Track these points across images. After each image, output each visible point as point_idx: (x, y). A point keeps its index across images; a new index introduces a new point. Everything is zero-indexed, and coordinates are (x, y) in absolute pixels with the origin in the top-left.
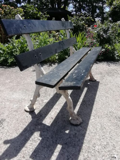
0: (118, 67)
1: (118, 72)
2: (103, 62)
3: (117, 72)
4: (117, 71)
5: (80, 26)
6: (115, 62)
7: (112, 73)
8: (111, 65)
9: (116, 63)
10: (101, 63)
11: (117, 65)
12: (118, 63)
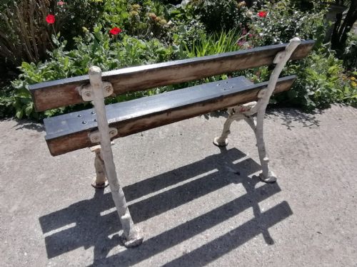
0: (311, 131)
1: (310, 151)
2: (276, 113)
3: (306, 151)
4: (307, 148)
5: (226, 8)
6: (304, 114)
7: (292, 153)
8: (293, 123)
9: (307, 115)
10: (271, 115)
11: (308, 123)
12: (312, 116)
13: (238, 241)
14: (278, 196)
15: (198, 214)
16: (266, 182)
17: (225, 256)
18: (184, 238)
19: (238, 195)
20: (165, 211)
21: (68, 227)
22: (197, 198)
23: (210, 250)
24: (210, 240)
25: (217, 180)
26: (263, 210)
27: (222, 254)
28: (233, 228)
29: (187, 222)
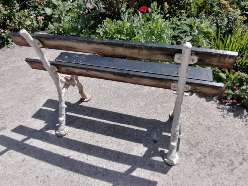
13: (97, 175)
14: (158, 175)
15: (100, 145)
16: (164, 161)
17: (81, 175)
18: (78, 150)
19: (135, 153)
20: (89, 131)
21: (51, 109)
22: (112, 137)
23: (79, 166)
24: (86, 162)
25: (137, 136)
26: (135, 173)
27: (81, 173)
28: (104, 167)
29: (90, 144)
